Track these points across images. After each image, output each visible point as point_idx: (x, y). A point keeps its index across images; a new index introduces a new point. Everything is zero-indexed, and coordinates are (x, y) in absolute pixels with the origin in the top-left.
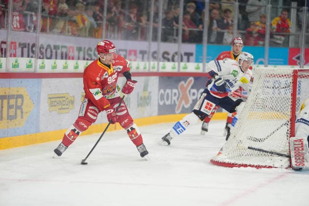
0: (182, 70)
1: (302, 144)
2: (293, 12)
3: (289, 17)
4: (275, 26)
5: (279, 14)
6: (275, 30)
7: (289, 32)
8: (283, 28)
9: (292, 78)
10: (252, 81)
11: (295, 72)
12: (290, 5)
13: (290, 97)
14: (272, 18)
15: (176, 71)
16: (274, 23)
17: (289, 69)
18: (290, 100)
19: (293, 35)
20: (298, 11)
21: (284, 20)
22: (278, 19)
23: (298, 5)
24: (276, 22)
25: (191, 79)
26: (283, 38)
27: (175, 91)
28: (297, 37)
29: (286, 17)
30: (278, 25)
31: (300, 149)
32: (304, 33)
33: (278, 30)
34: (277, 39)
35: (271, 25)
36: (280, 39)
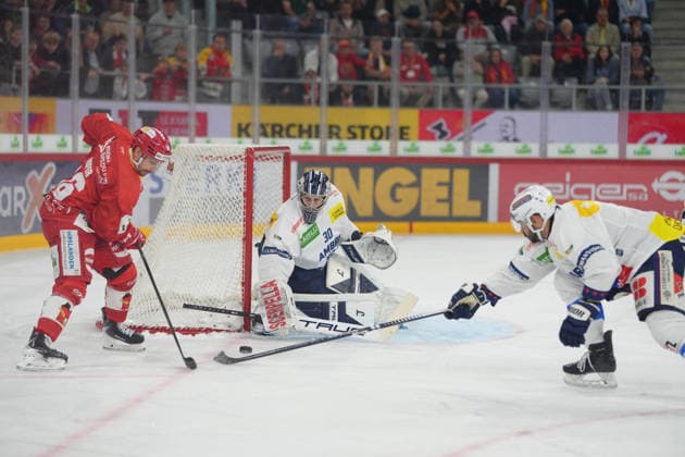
0: (31, 150)
1: (276, 289)
2: (236, 39)
3: (229, 48)
4: (203, 64)
5: (210, 41)
6: (204, 73)
7: (230, 75)
8: (218, 69)
9: (243, 163)
10: (172, 170)
11: (249, 152)
12: (228, 25)
13: (242, 198)
14: (199, 49)
15: (20, 150)
16: (202, 59)
17: (243, 145)
18: (242, 204)
19: (238, 81)
20: (244, 36)
21: (218, 53)
22: (208, 50)
23: (244, 27)
24: (205, 58)
25: (51, 165)
26: (220, 87)
27: (19, 189)
28: (245, 85)
29: (223, 46)
30: (210, 63)
31: (275, 299)
32: (257, 78)
33: (210, 73)
34: (209, 89)
35: (197, 63)
36: (215, 89)
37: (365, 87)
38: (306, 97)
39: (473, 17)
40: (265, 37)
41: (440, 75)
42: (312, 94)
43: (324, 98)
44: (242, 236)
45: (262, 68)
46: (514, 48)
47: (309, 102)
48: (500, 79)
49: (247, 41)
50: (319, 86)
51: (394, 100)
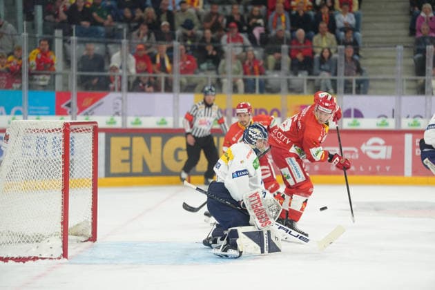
2: (58, 44)
4: (33, 61)
6: (34, 68)
7: (54, 70)
8: (44, 64)
9: (62, 134)
10: (8, 140)
11: (66, 125)
12: (52, 33)
13: (61, 160)
16: (32, 58)
17: (57, 122)
18: (61, 164)
19: (60, 74)
20: (64, 41)
22: (36, 51)
24: (35, 57)
28: (66, 77)
30: (38, 60)
32: (74, 72)
33: (38, 68)
34: (40, 80)
35: (29, 60)
36: (44, 80)
37: (155, 78)
38: (111, 86)
39: (234, 27)
40: (79, 42)
41: (209, 69)
42: (115, 84)
43: (125, 86)
44: (61, 187)
45: (78, 64)
46: (262, 50)
47: (114, 90)
48: (253, 72)
49: (66, 44)
50: (121, 77)
51: (176, 87)
